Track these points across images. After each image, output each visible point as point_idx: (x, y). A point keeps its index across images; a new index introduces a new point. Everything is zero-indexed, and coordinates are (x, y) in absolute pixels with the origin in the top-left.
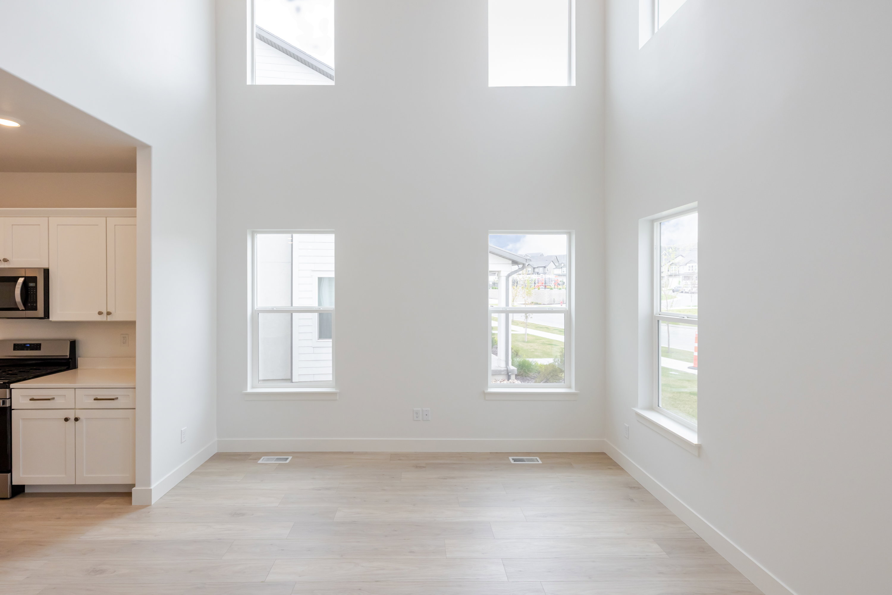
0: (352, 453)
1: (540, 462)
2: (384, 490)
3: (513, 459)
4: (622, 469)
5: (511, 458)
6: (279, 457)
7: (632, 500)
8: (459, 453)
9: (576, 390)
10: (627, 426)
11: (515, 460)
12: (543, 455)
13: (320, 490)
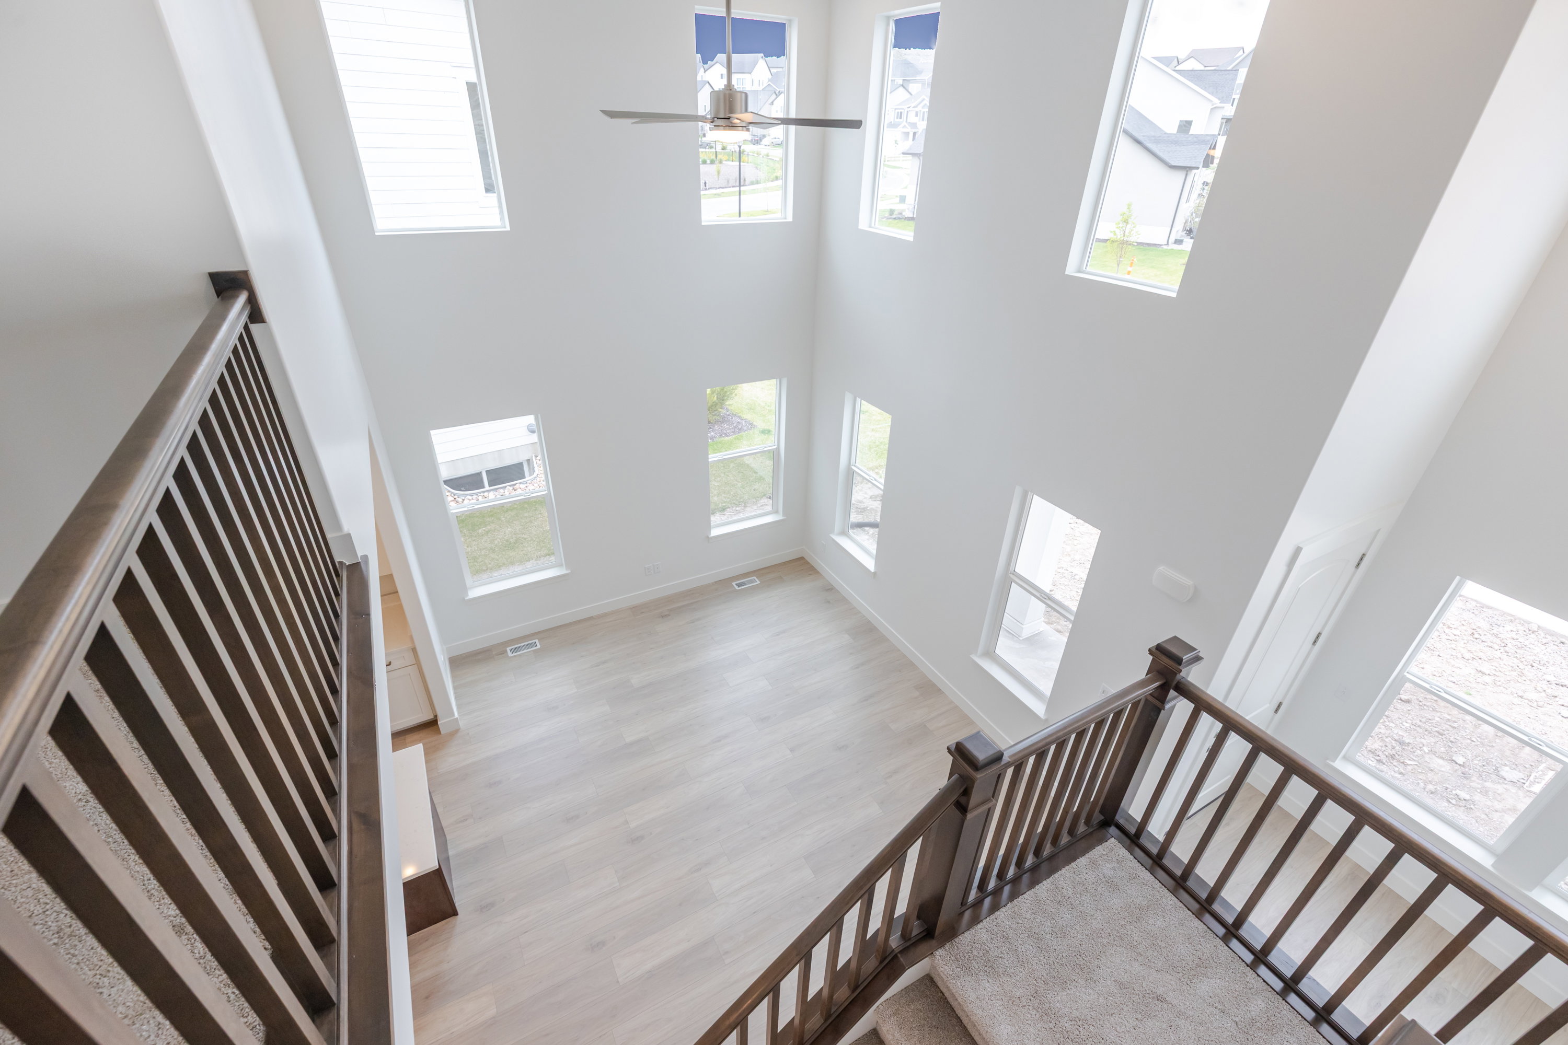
0: (591, 618)
1: (759, 582)
2: (652, 649)
3: (736, 584)
4: (818, 572)
5: (734, 584)
6: (526, 643)
7: (829, 602)
8: (690, 590)
9: (783, 516)
10: (824, 543)
11: (739, 585)
12: (759, 572)
13: (599, 666)
